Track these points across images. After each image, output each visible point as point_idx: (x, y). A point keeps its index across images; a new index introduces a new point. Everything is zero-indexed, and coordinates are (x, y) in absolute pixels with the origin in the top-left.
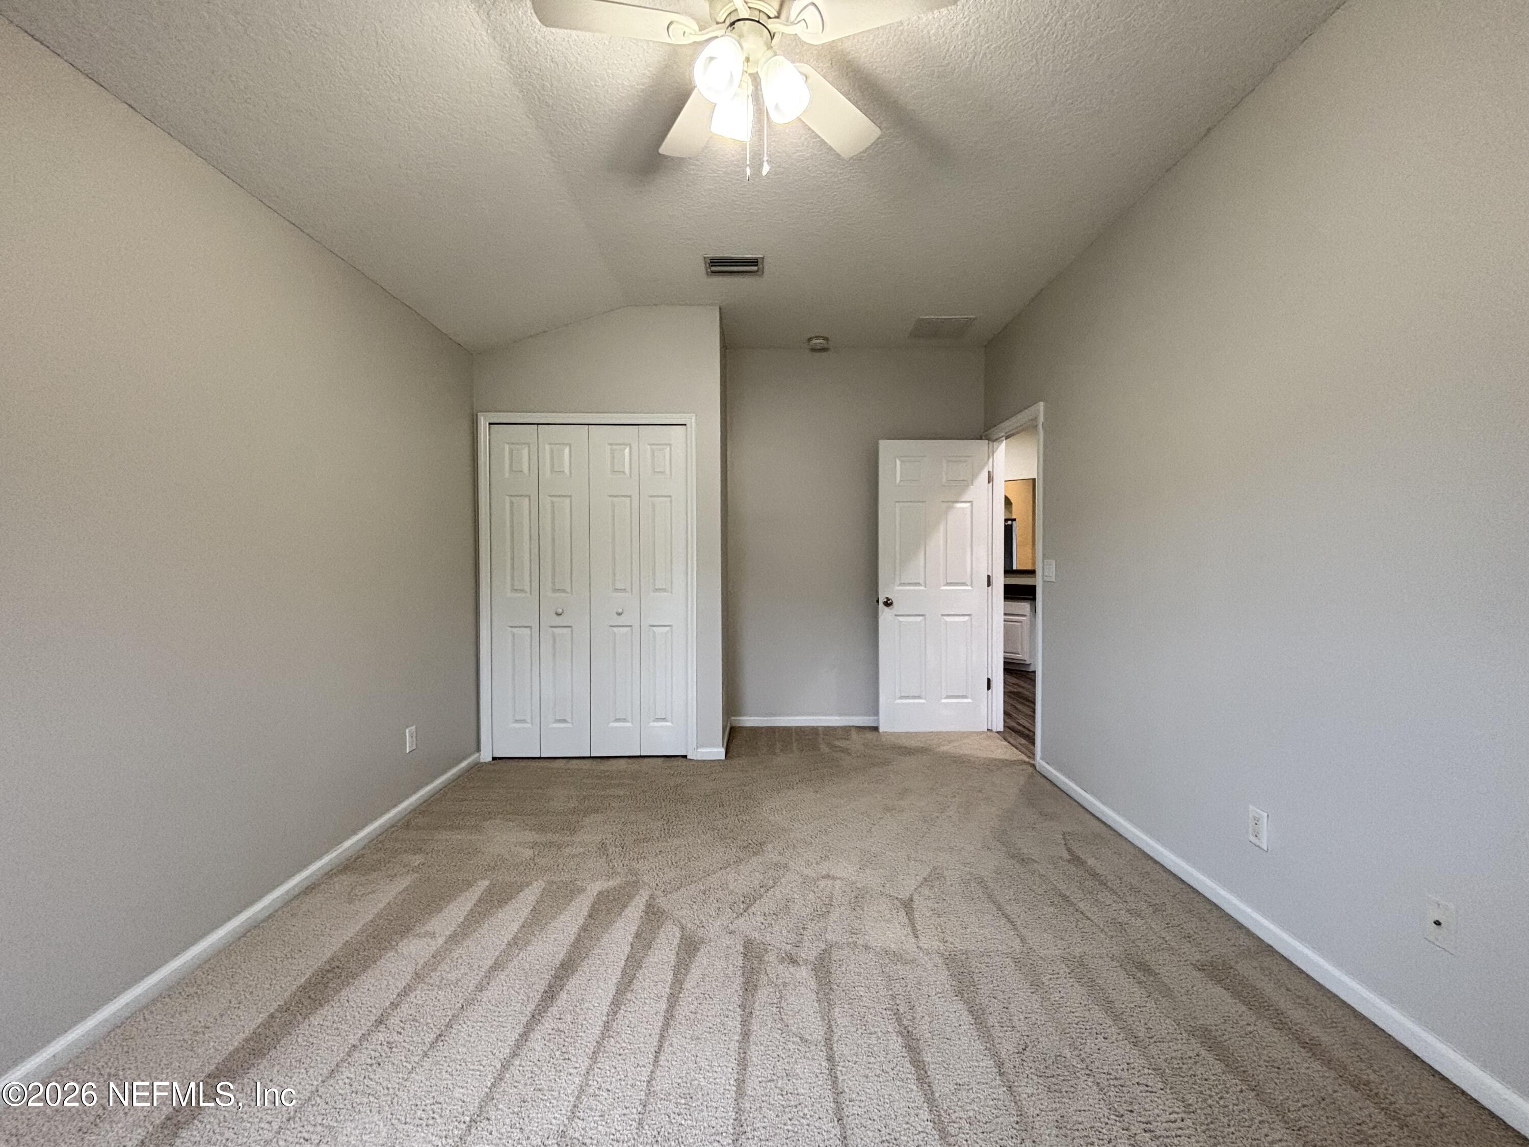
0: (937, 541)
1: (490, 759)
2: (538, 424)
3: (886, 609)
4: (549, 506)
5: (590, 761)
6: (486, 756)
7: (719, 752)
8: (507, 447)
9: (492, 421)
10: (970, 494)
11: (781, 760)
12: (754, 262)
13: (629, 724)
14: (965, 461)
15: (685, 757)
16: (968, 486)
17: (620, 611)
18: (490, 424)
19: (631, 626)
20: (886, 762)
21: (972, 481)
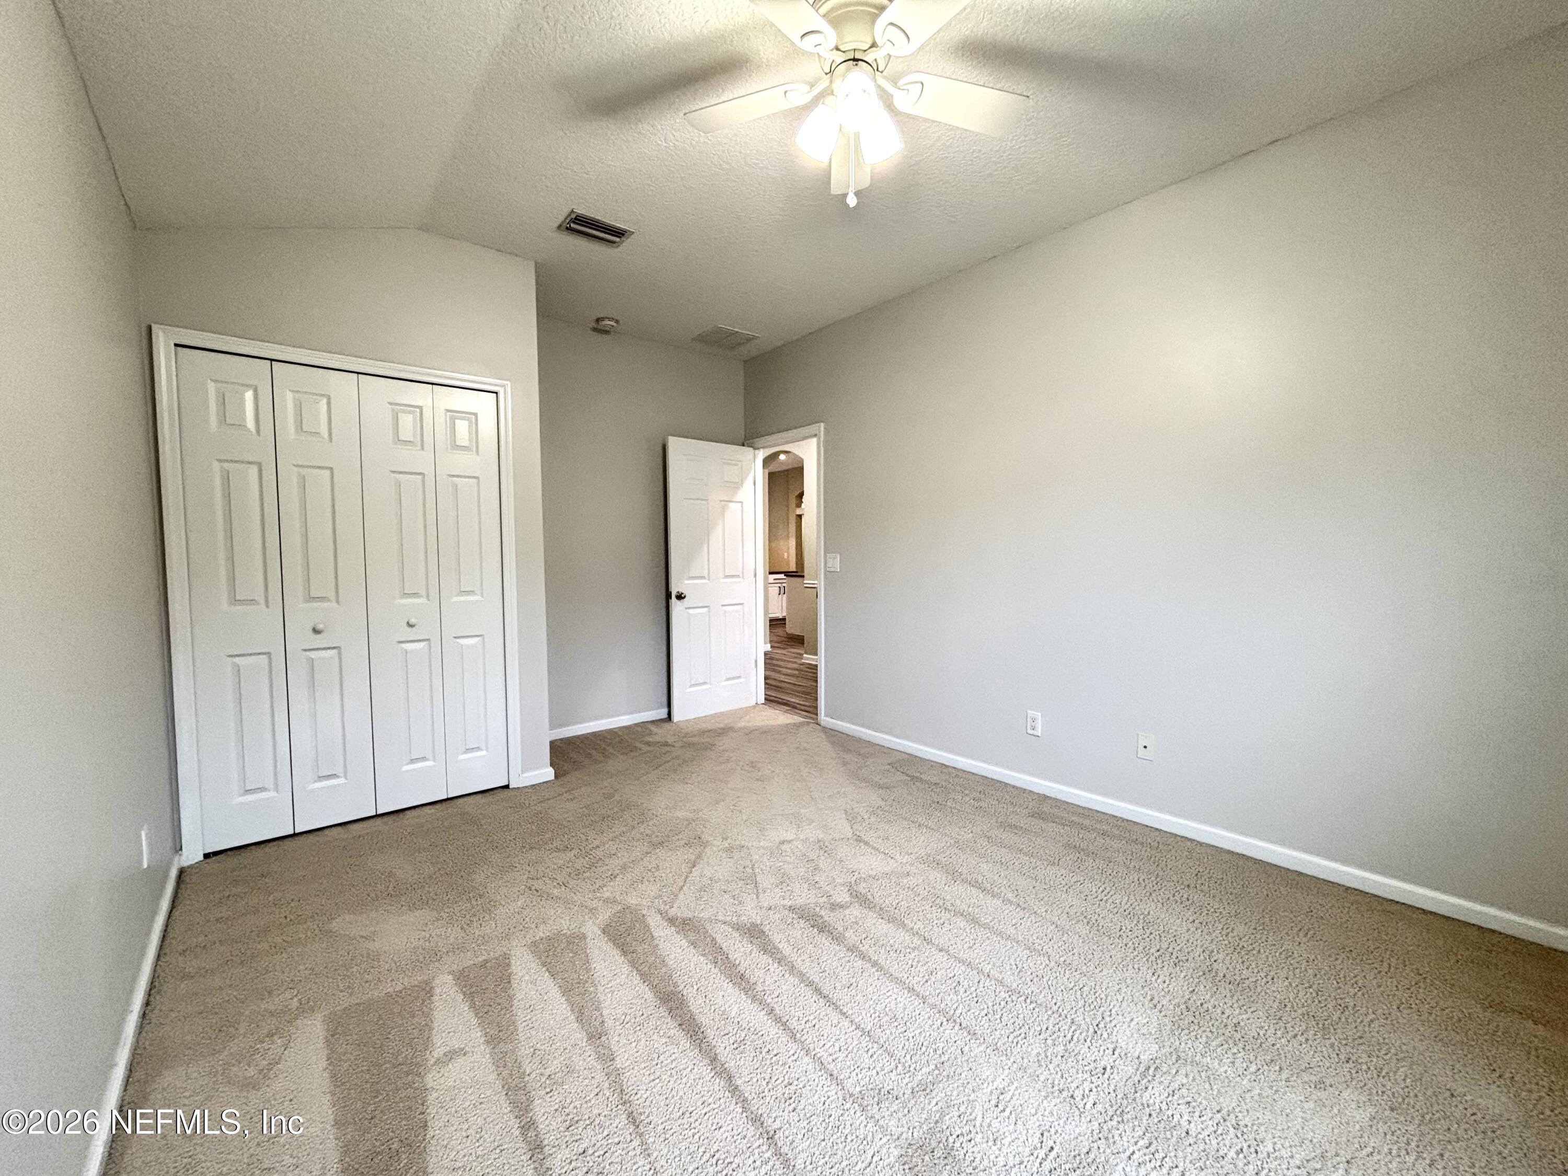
0: (716, 539)
1: (201, 858)
2: (272, 360)
3: (678, 602)
4: (295, 480)
5: (379, 821)
6: (192, 854)
7: (548, 773)
8: (211, 387)
9: (178, 342)
10: (739, 497)
11: (613, 765)
12: (620, 233)
13: (430, 763)
14: (736, 465)
15: (507, 787)
16: (738, 488)
17: (413, 621)
18: (176, 345)
19: (428, 640)
20: (710, 746)
21: (742, 483)
